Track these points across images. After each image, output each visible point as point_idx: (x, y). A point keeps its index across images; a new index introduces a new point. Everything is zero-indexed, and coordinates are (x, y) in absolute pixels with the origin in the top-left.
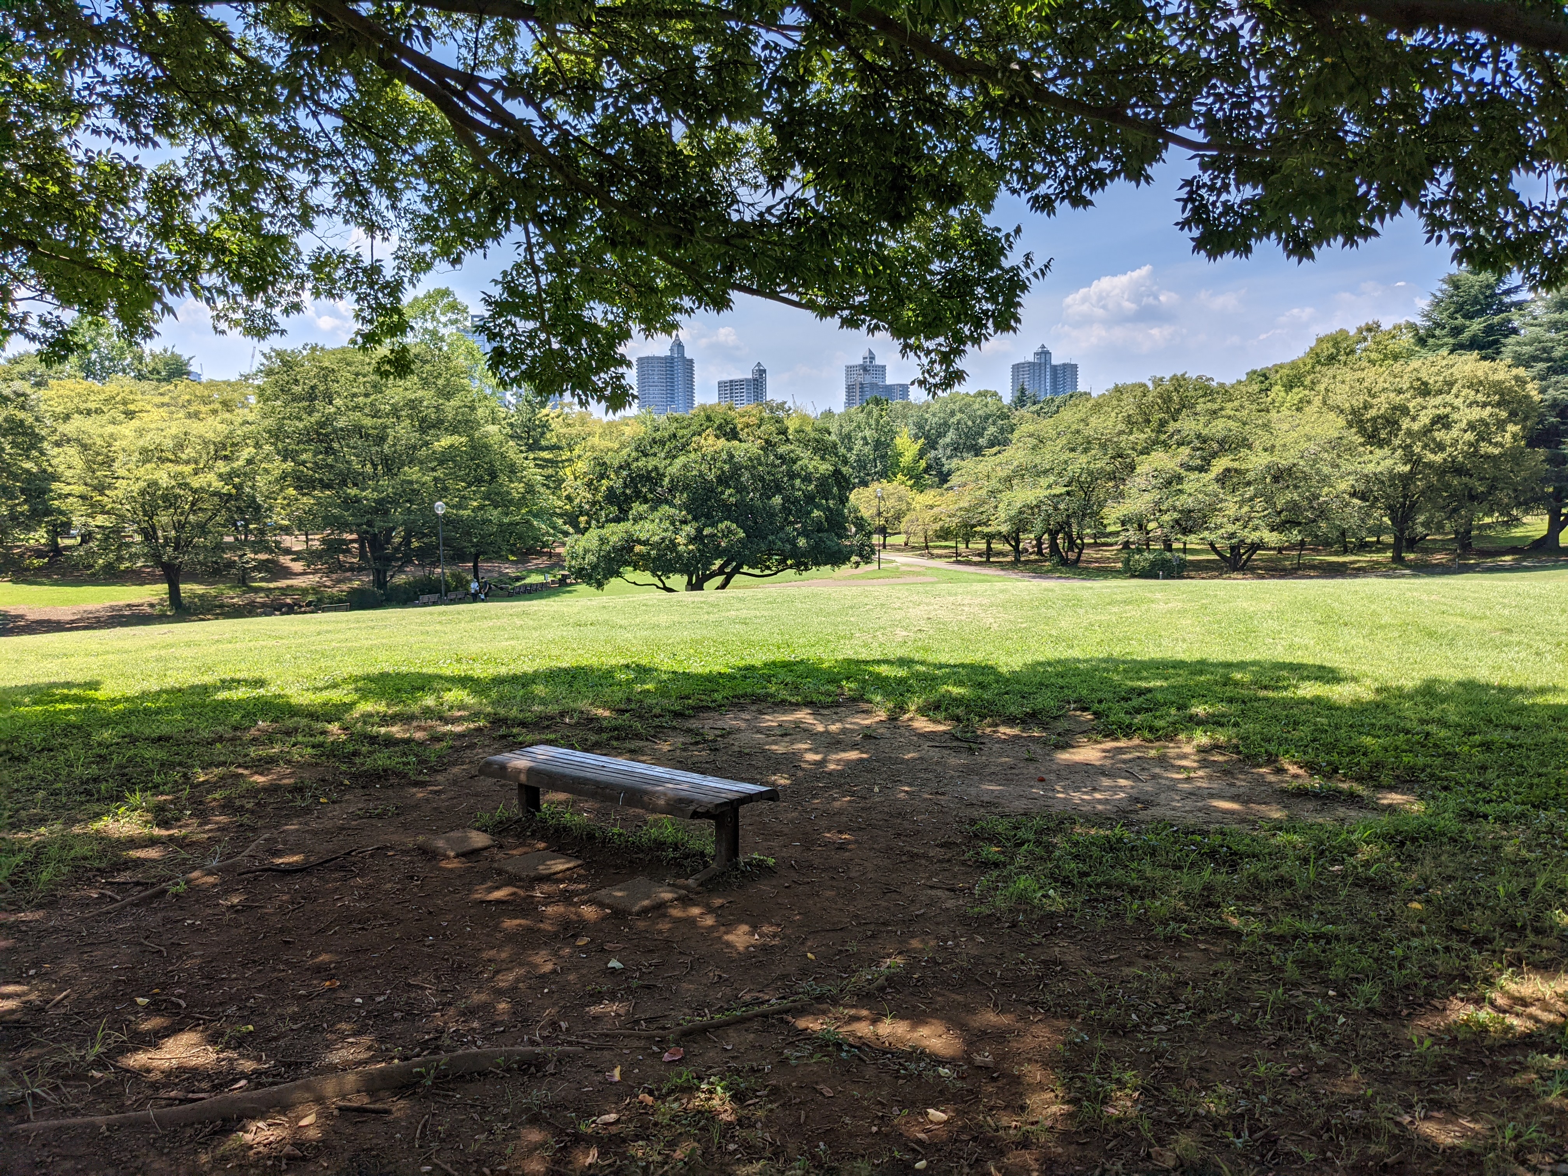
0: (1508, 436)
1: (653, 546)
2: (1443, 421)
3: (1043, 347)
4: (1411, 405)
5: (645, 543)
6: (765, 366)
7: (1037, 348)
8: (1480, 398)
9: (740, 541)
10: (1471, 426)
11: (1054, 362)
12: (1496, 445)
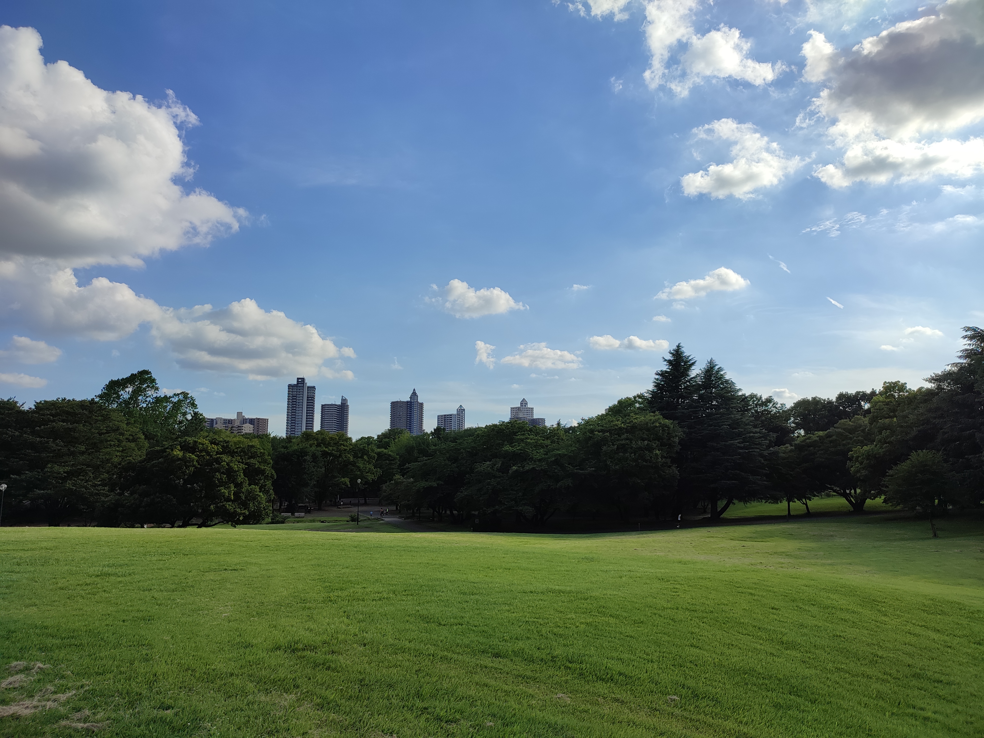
0: (654, 456)
6: (464, 407)
12: (647, 461)
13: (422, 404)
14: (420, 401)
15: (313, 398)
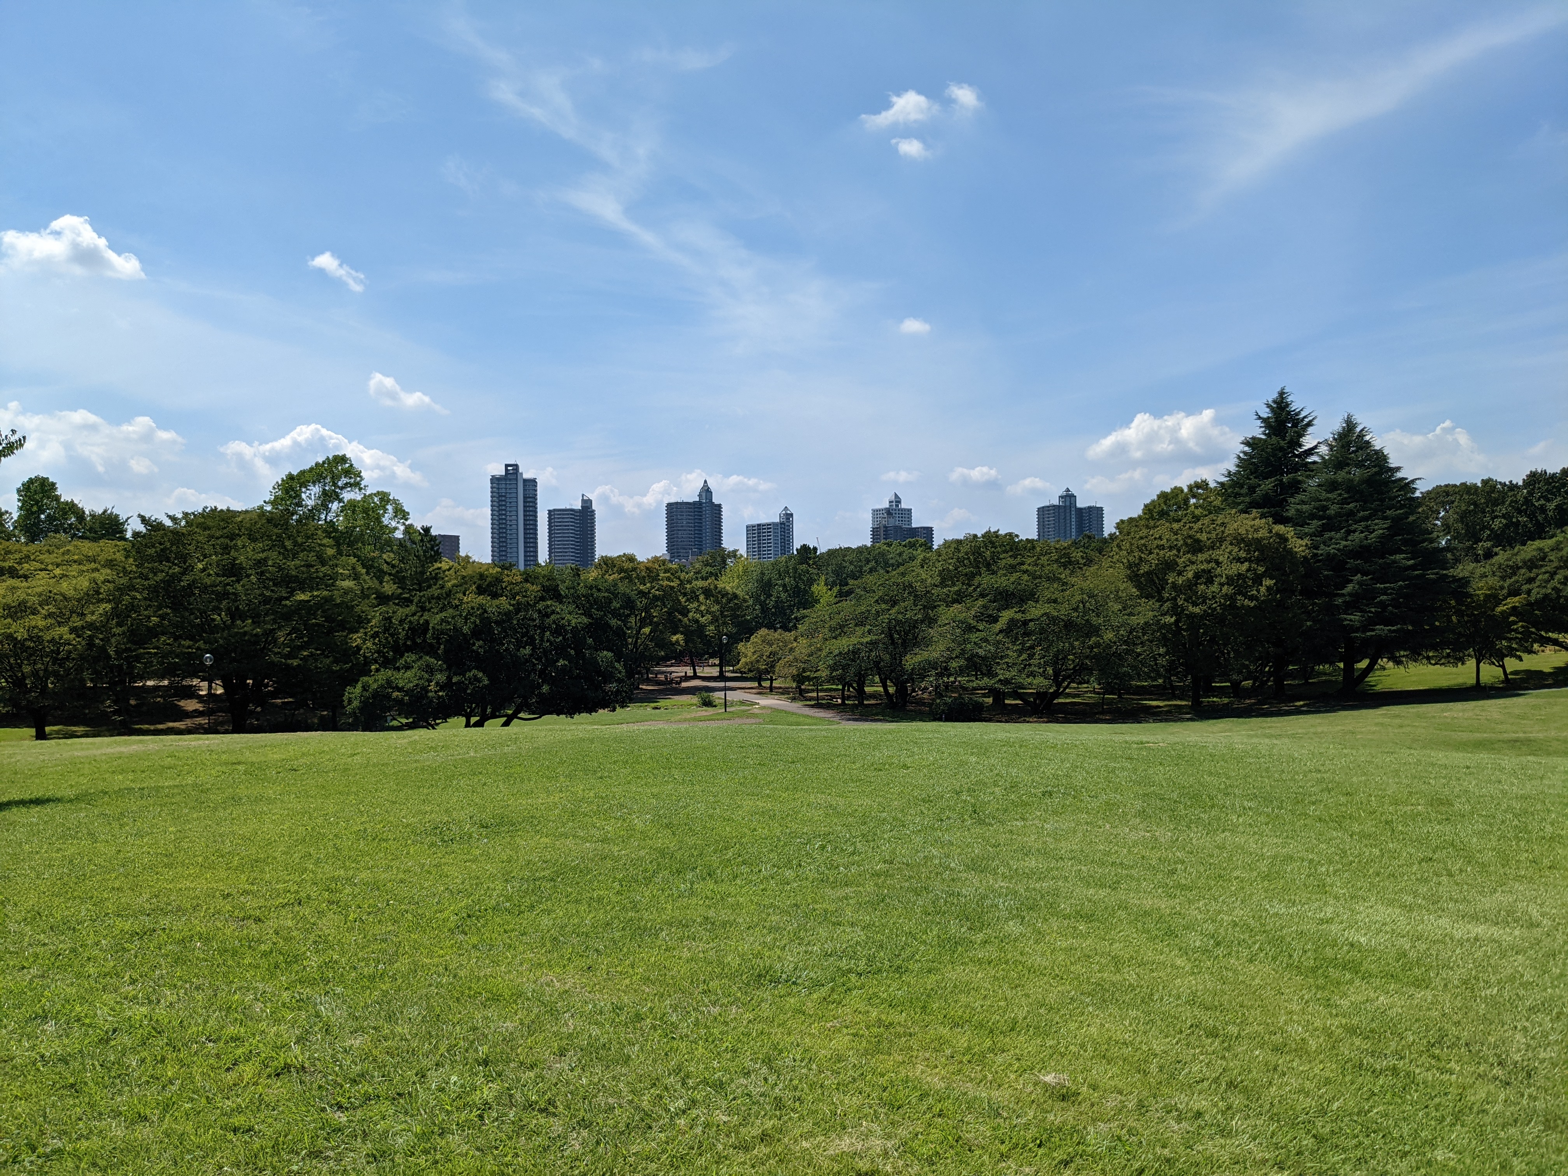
0: (1263, 589)
1: (408, 692)
2: (1208, 577)
3: (1068, 490)
4: (1180, 561)
5: (400, 690)
6: (792, 510)
7: (1061, 492)
8: (1243, 554)
9: (485, 686)
10: (1230, 581)
11: (1079, 505)
12: (1251, 598)
13: (719, 506)
14: (716, 501)
15: (535, 497)
